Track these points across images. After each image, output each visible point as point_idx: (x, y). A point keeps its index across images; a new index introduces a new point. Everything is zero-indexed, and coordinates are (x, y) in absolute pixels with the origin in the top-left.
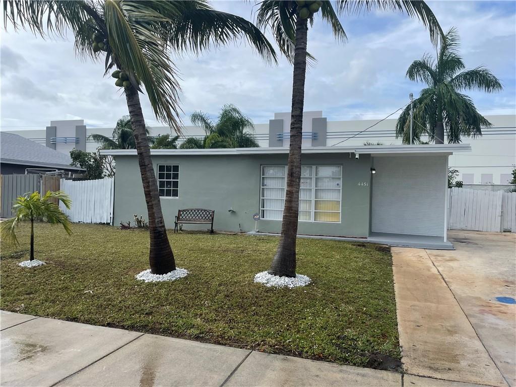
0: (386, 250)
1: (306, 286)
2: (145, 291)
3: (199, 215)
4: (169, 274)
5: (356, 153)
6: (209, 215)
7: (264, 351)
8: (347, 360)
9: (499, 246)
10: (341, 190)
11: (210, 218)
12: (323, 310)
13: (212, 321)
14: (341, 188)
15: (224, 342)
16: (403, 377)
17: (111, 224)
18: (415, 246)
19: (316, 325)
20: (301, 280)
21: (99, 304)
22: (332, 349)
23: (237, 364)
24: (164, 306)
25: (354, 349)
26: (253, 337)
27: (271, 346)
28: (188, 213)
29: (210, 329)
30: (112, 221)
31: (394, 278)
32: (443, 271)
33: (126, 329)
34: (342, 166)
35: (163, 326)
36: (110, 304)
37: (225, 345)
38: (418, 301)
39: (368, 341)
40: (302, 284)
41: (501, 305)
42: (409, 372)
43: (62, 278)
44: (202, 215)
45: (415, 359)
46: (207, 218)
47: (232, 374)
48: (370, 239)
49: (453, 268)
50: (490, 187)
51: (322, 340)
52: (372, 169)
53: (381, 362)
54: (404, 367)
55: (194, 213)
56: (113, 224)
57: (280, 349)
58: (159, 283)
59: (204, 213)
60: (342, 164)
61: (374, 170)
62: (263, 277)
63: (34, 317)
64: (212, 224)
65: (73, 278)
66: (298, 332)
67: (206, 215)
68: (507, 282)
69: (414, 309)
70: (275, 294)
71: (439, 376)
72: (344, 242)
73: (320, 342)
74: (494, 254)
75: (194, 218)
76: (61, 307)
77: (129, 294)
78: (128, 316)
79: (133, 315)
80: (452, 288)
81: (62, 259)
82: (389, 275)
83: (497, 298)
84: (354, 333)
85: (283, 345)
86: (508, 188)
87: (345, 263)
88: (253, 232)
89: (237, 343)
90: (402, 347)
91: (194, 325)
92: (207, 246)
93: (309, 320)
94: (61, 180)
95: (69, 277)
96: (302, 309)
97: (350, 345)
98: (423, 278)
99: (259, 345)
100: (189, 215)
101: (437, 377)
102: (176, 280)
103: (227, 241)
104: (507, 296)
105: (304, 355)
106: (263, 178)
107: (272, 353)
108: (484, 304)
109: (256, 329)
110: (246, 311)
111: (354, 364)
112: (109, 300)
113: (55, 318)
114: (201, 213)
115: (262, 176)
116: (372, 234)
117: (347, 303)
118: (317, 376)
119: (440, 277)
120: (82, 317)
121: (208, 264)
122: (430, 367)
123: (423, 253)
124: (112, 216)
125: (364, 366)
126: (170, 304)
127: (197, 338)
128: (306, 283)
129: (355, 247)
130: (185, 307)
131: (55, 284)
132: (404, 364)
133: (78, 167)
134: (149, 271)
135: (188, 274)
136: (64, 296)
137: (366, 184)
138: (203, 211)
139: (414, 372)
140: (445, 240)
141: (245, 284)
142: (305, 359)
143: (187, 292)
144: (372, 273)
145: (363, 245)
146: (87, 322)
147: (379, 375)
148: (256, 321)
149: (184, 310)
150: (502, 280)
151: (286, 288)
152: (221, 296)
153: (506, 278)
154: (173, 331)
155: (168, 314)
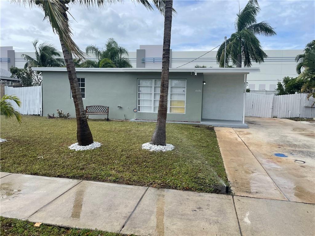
0: (211, 129)
1: (172, 150)
2: (77, 156)
3: (99, 110)
4: (90, 145)
5: (195, 72)
6: (106, 110)
7: (155, 187)
8: (202, 190)
9: (272, 125)
10: (186, 94)
11: (107, 111)
12: (184, 163)
13: (121, 172)
14: (186, 93)
15: (131, 183)
16: (233, 197)
17: (41, 115)
18: (227, 127)
19: (181, 172)
20: (169, 147)
21: (50, 164)
22: (193, 184)
23: (142, 195)
24: (90, 164)
25: (205, 184)
26: (148, 180)
27: (159, 184)
28: (92, 108)
29: (122, 176)
30: (41, 113)
31: (219, 144)
32: (244, 140)
33: (70, 178)
34: (186, 80)
35: (93, 176)
36: (57, 164)
37: (132, 185)
38: (234, 157)
39: (211, 179)
40: (170, 149)
41: (278, 157)
42: (236, 195)
43: (21, 149)
44: (101, 110)
45: (237, 187)
46: (104, 111)
47: (140, 200)
48: (202, 123)
49: (249, 138)
50: (265, 92)
51: (187, 180)
52: (204, 82)
53: (221, 190)
54: (233, 192)
55: (96, 108)
56: (42, 115)
57: (164, 185)
58: (84, 151)
59: (103, 108)
60: (186, 79)
61: (205, 82)
62: (147, 146)
63: (9, 174)
64: (108, 115)
65: (28, 149)
66: (173, 176)
67: (104, 110)
68: (279, 145)
69: (232, 161)
70: (156, 155)
71: (251, 196)
72: (188, 125)
73: (186, 181)
74: (270, 130)
75: (96, 111)
76: (25, 167)
77: (67, 158)
78: (70, 171)
79: (73, 170)
80: (250, 149)
81: (17, 138)
82: (216, 143)
83: (275, 154)
84: (203, 175)
85: (166, 184)
86: (275, 92)
87: (191, 137)
88: (133, 120)
89: (139, 183)
90: (229, 182)
91: (111, 175)
92: (108, 128)
93: (177, 169)
94: (5, 87)
95: (25, 149)
96: (173, 163)
97: (202, 182)
98: (235, 144)
99: (151, 184)
100: (93, 110)
101: (251, 197)
102: (94, 149)
103: (119, 125)
104: (280, 153)
105: (178, 188)
106: (139, 87)
107: (160, 188)
108: (269, 157)
109: (148, 175)
110: (140, 165)
111: (206, 192)
112: (55, 162)
113: (23, 174)
114: (101, 108)
115: (138, 86)
116: (203, 120)
117: (196, 159)
118: (188, 199)
119: (244, 143)
120: (41, 172)
121: (111, 139)
122: (246, 191)
123: (232, 130)
124: (41, 110)
125: (212, 193)
126: (94, 163)
127: (115, 182)
128: (172, 148)
129: (194, 127)
130: (104, 164)
131: (17, 153)
132: (232, 190)
133: (16, 78)
134: (77, 144)
135: (101, 145)
136: (25, 160)
137: (200, 91)
138: (102, 107)
139: (238, 194)
140: (243, 123)
141: (137, 150)
142: (179, 190)
143: (103, 156)
144: (206, 142)
145: (198, 126)
146: (45, 175)
147: (220, 197)
148: (147, 171)
149: (103, 166)
150: (276, 144)
151: (161, 152)
152: (124, 157)
153: (278, 143)
154: (99, 178)
155: (94, 169)
